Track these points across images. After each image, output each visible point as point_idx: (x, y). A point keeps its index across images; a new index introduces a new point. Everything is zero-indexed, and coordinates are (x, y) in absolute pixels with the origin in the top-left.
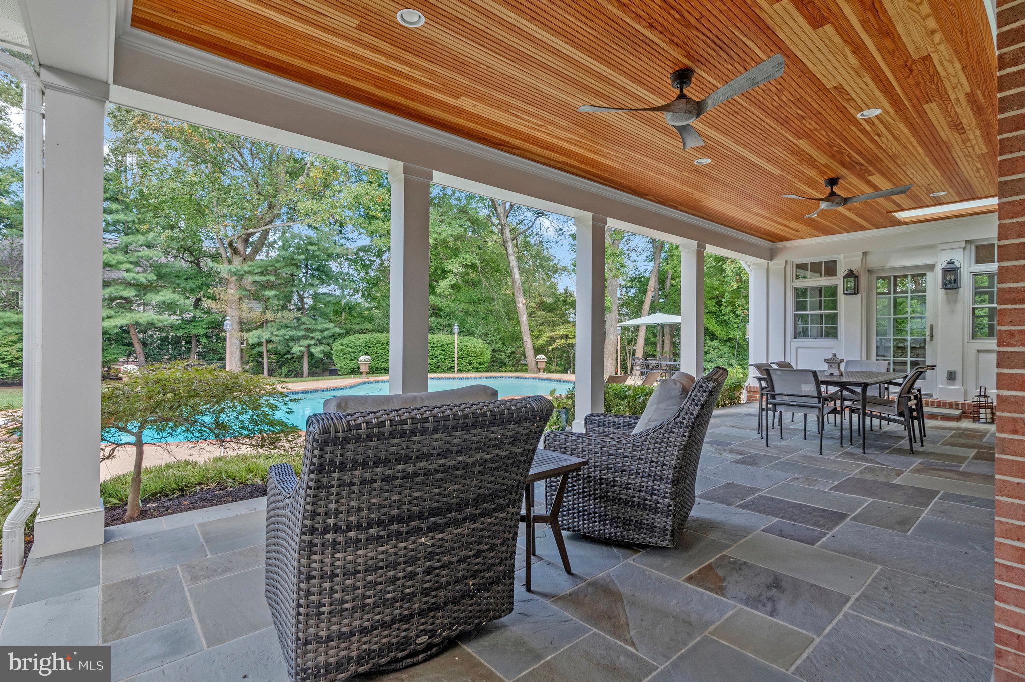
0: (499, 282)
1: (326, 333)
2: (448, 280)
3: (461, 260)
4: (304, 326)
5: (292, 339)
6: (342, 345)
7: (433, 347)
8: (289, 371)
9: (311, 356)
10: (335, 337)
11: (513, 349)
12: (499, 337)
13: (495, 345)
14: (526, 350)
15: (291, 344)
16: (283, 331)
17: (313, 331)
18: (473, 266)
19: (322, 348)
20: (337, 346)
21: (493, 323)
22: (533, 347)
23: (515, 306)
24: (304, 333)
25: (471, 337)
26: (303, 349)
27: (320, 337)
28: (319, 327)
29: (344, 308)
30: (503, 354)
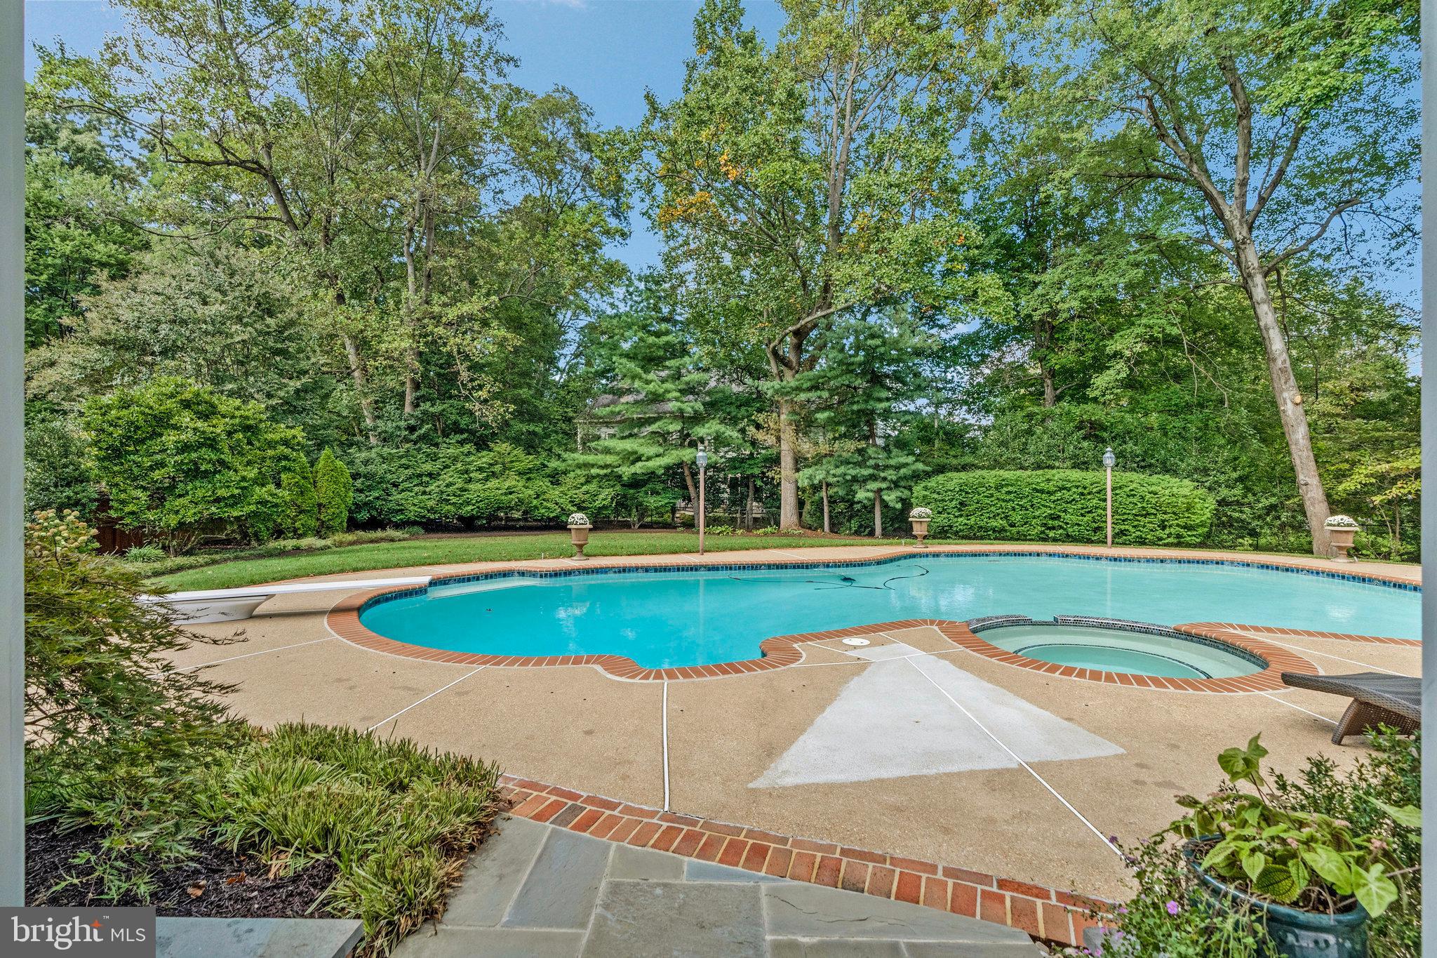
0: (1236, 369)
1: (903, 471)
2: (1111, 372)
3: (1141, 330)
4: (871, 462)
5: (855, 479)
6: (926, 488)
7: (1082, 494)
8: (861, 526)
9: (885, 505)
10: (916, 476)
11: (1273, 500)
12: (1235, 475)
13: (1224, 492)
14: (1307, 504)
15: (855, 487)
16: (842, 470)
17: (887, 467)
18: (1172, 342)
19: (899, 494)
20: (918, 490)
21: (1220, 447)
22: (1328, 496)
23: (1277, 413)
24: (871, 471)
25: (1167, 476)
26: (871, 495)
27: (894, 478)
28: (892, 462)
29: (937, 434)
30: (1246, 509)
